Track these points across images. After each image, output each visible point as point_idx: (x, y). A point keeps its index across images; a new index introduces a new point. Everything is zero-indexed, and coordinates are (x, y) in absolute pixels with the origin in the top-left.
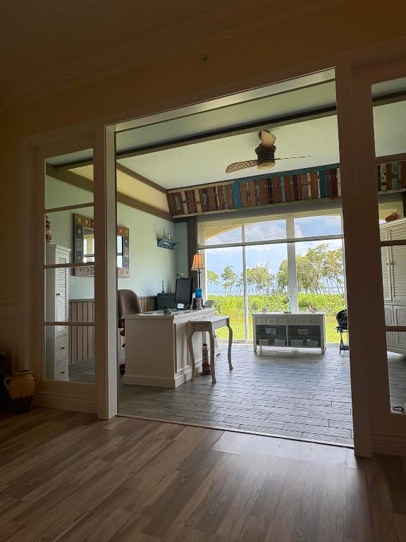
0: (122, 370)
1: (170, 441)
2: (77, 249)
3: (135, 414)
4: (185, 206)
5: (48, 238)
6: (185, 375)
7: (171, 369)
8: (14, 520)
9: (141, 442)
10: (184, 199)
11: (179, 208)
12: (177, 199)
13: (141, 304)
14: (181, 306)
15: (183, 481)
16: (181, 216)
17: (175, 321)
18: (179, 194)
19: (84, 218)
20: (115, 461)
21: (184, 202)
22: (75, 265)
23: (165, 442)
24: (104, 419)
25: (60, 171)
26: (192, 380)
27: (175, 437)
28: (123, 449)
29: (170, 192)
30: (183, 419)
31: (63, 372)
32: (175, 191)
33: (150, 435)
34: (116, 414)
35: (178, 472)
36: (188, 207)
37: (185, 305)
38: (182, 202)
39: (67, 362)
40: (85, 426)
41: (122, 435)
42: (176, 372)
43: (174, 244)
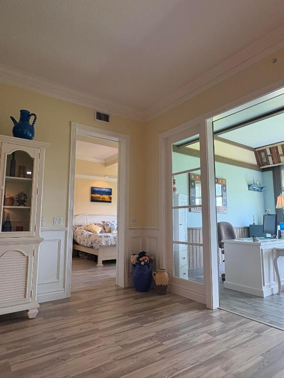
0: (223, 278)
1: (257, 334)
2: (192, 195)
3: (231, 310)
4: (270, 159)
5: (175, 189)
6: (272, 289)
7: (260, 283)
8: (159, 353)
9: (235, 330)
10: (269, 153)
11: (265, 161)
12: (263, 154)
13: (237, 233)
14: (269, 235)
15: (265, 364)
16: (267, 166)
17: (261, 247)
18: (264, 151)
19: (195, 175)
20: (217, 337)
21: (269, 156)
22: (191, 206)
23: (253, 334)
24: (210, 309)
25: (179, 148)
26: (278, 294)
27: (262, 332)
28: (223, 331)
29: (257, 150)
30: (269, 321)
31: (185, 274)
32: (261, 149)
33: (242, 327)
34: (218, 307)
35: (261, 357)
36: (273, 159)
37: (272, 235)
38: (267, 156)
39: (187, 267)
40: (198, 311)
41: (222, 322)
42: (264, 285)
43: (262, 188)
